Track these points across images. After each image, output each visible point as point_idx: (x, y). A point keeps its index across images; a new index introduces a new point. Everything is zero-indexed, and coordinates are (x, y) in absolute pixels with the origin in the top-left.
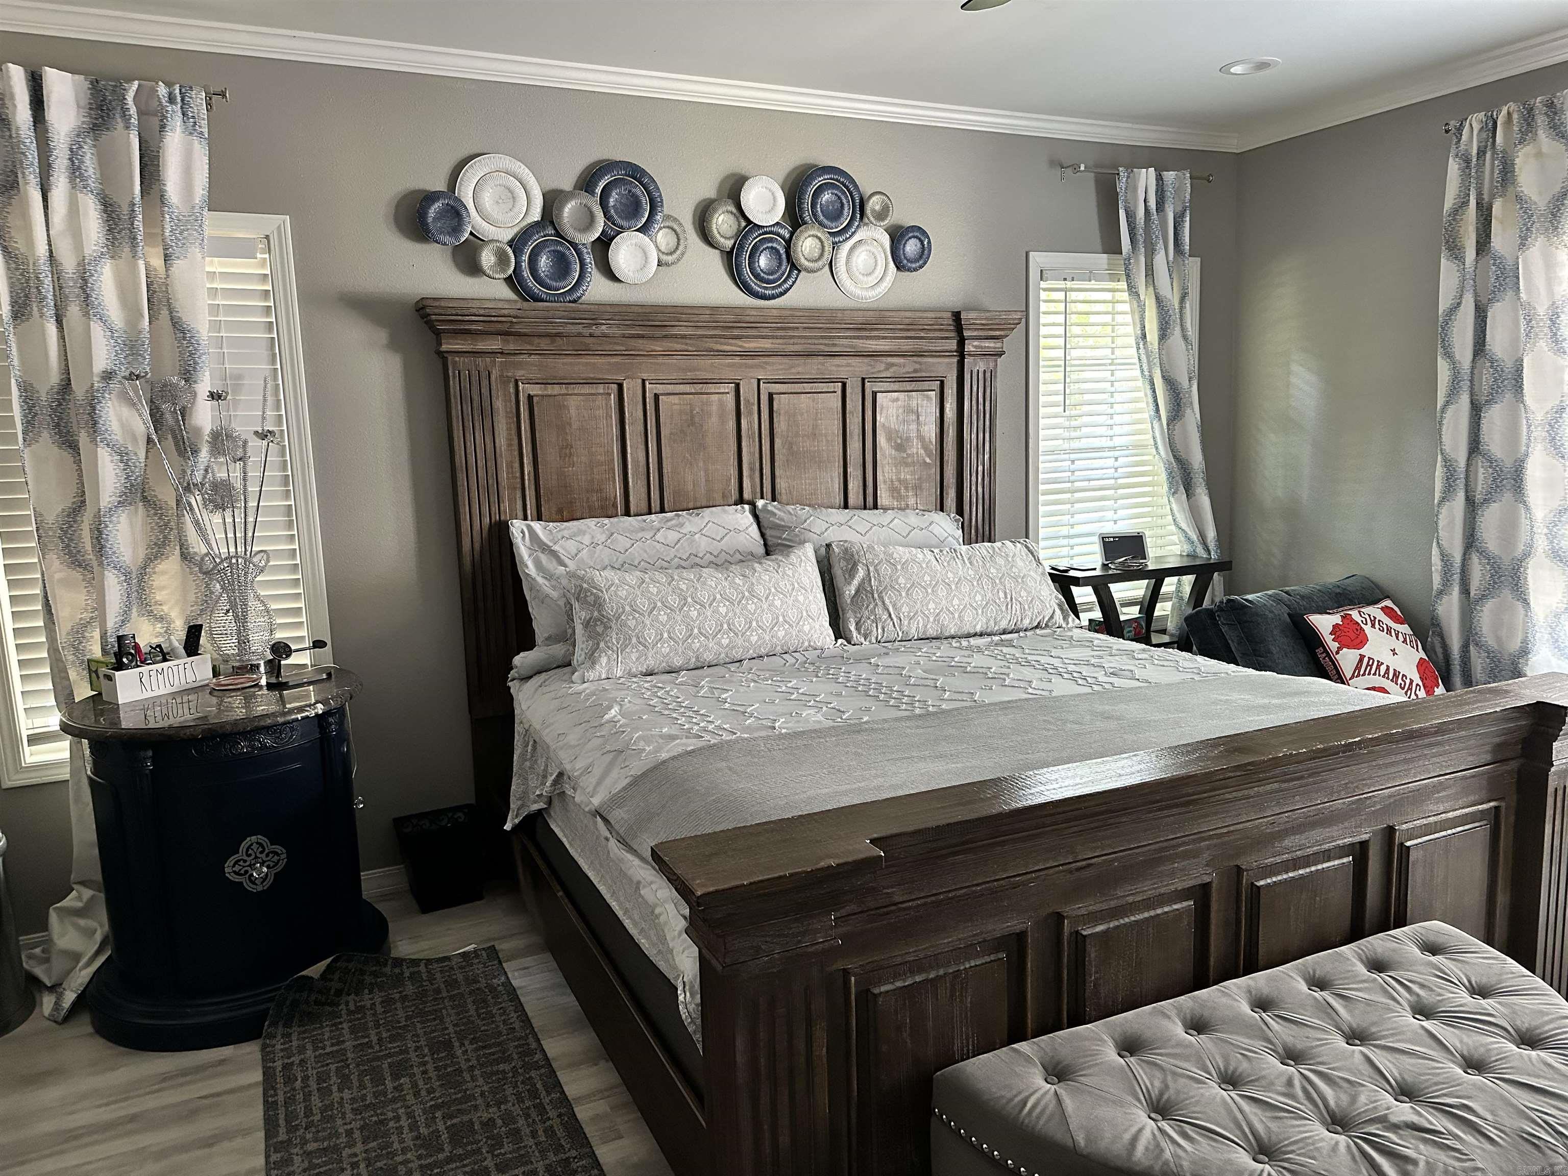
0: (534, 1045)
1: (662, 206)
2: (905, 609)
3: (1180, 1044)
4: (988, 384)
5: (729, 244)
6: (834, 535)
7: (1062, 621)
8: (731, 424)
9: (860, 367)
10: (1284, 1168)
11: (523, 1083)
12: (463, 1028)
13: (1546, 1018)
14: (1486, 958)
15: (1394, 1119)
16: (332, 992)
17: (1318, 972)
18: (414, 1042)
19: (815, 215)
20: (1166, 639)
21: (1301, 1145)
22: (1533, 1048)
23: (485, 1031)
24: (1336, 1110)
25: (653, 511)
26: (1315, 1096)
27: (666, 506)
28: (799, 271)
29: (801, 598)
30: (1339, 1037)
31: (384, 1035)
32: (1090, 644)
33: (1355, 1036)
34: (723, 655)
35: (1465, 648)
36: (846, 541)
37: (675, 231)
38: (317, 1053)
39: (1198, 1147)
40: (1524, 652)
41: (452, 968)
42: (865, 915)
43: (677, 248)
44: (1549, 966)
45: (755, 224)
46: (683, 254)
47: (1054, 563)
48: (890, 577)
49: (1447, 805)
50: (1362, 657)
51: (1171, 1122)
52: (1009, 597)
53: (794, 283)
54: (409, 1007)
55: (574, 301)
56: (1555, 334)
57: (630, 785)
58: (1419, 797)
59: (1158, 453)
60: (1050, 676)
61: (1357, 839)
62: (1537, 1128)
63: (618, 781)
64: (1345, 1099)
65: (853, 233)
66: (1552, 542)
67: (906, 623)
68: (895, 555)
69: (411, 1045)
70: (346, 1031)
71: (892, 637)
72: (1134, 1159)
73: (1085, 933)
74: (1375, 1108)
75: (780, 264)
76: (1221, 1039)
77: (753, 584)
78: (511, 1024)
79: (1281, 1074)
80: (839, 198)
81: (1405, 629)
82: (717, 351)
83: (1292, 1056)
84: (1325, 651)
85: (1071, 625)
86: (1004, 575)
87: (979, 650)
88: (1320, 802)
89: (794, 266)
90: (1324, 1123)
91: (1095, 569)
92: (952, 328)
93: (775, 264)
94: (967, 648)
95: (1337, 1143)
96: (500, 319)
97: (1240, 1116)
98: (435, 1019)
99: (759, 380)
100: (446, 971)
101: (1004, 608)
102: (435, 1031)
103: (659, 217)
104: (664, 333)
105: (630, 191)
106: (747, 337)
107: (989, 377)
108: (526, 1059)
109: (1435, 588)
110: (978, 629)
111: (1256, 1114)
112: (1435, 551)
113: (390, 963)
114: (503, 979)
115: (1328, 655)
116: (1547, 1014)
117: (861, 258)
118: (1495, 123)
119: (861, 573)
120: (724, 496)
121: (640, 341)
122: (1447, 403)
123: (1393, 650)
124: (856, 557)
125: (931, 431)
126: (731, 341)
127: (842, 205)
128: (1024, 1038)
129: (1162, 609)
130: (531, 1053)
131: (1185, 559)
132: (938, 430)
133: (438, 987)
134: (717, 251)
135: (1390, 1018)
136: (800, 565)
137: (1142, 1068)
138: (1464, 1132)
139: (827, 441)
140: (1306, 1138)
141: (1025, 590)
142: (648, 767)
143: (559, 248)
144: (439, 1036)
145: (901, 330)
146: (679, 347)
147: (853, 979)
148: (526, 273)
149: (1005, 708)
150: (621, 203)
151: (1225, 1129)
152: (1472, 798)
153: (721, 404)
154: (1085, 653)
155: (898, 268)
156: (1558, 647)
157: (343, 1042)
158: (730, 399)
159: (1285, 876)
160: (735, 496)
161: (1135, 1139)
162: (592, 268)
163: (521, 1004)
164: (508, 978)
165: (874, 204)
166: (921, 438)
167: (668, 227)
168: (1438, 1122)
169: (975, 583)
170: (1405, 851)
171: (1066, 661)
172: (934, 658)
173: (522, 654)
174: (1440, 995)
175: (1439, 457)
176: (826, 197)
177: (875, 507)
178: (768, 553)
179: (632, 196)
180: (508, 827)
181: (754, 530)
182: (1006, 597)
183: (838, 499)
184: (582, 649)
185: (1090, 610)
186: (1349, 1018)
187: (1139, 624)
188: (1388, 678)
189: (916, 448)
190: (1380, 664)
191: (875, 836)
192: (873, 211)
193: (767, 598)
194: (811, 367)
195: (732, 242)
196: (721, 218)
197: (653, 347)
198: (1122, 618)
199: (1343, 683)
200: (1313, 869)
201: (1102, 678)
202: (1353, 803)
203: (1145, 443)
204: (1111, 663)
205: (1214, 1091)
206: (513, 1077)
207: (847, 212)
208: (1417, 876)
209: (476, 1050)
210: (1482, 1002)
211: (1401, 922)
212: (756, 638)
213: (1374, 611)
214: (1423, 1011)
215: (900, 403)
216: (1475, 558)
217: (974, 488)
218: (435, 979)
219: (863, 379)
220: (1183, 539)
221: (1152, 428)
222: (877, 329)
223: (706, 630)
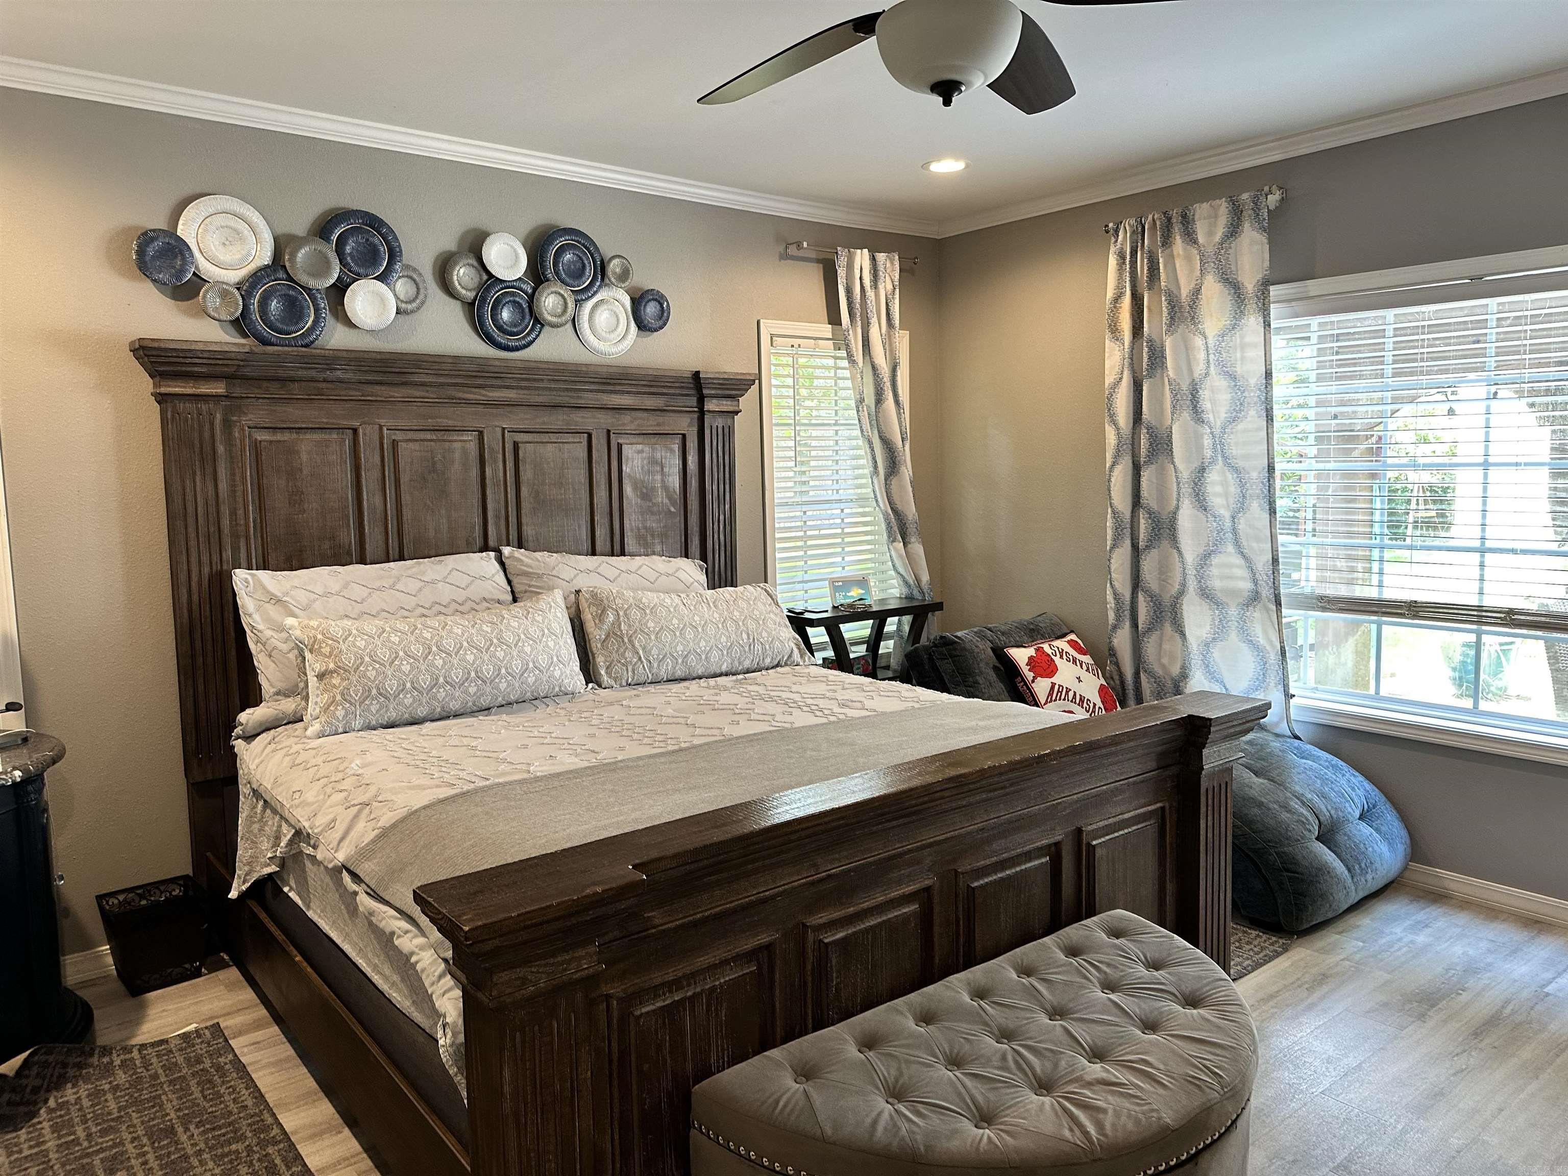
0: (270, 1120)
1: (401, 256)
2: (655, 651)
3: (912, 1035)
4: (727, 439)
5: (470, 295)
6: (584, 583)
7: (799, 660)
8: (474, 472)
9: (605, 420)
10: (1001, 1130)
11: (259, 1160)
12: (187, 1112)
13: (1205, 982)
14: (1157, 937)
15: (1088, 1078)
16: (28, 1090)
17: (1025, 961)
18: (130, 1133)
19: (557, 273)
20: (890, 674)
21: (1014, 1109)
22: (1195, 1008)
23: (212, 1112)
24: (1042, 1076)
25: (391, 558)
26: (1025, 1066)
27: (406, 553)
28: (543, 325)
29: (551, 644)
30: (1043, 1015)
31: (94, 1130)
32: (824, 679)
33: (1057, 1013)
34: (470, 704)
35: (1137, 675)
36: (595, 587)
37: (414, 281)
38: (12, 1158)
39: (930, 1122)
40: (1184, 676)
41: (171, 1051)
42: (626, 940)
43: (416, 297)
44: (1209, 943)
45: (497, 279)
46: (423, 303)
47: (790, 605)
48: (639, 622)
49: (1123, 808)
50: (1053, 685)
51: (905, 1104)
52: (751, 638)
53: (537, 336)
54: (122, 1097)
55: (306, 346)
56: (1196, 406)
57: (379, 837)
58: (1099, 801)
59: (878, 505)
60: (790, 710)
61: (1052, 841)
62: (1196, 1071)
63: (364, 832)
64: (1048, 1065)
65: (595, 293)
66: (1200, 582)
67: (655, 665)
68: (644, 600)
69: (127, 1136)
70: (47, 1131)
71: (642, 680)
72: (875, 1139)
73: (826, 941)
74: (1073, 1070)
75: (523, 318)
76: (946, 1028)
77: (501, 630)
78: (243, 1101)
79: (997, 1050)
80: (581, 258)
81: (1087, 659)
82: (459, 399)
83: (1006, 1035)
84: (1023, 680)
85: (807, 662)
86: (746, 617)
87: (726, 689)
88: (1020, 809)
89: (537, 321)
90: (1032, 1088)
91: (827, 611)
92: (692, 386)
93: (518, 316)
94: (714, 688)
95: (1043, 1103)
96: (226, 362)
97: (963, 1091)
98: (153, 1107)
99: (504, 429)
100: (164, 1055)
101: (747, 649)
102: (153, 1119)
103: (397, 267)
104: (404, 380)
105: (367, 240)
106: (492, 386)
107: (728, 433)
108: (262, 1136)
109: (1110, 623)
110: (724, 668)
111: (976, 1088)
112: (1109, 591)
113: (97, 1052)
114: (231, 1057)
115: (1026, 684)
116: (1206, 978)
117: (603, 317)
118: (1143, 228)
119: (611, 618)
120: (468, 543)
121: (378, 387)
122: (1114, 464)
123: (1079, 678)
124: (605, 602)
125: (675, 481)
126: (473, 390)
127: (584, 266)
128: (774, 1047)
129: (886, 647)
130: (267, 1129)
131: (904, 601)
132: (682, 481)
133: (156, 1073)
134: (458, 302)
135: (1083, 995)
136: (550, 611)
137: (881, 1061)
138: (1142, 1082)
139: (574, 488)
140: (1018, 1102)
141: (766, 631)
142: (397, 818)
143: (291, 292)
144: (158, 1124)
145: (644, 385)
146: (418, 394)
147: (615, 1002)
148: (256, 316)
149: (752, 741)
150: (357, 250)
151: (951, 1103)
152: (1142, 801)
153: (465, 452)
154: (821, 688)
155: (639, 328)
156: (1209, 672)
157: (44, 1142)
158: (473, 447)
159: (995, 877)
160: (479, 542)
161: (875, 1122)
162: (326, 313)
163: (253, 1081)
164: (236, 1055)
165: (614, 267)
166: (665, 488)
167: (407, 276)
168: (1120, 1075)
169: (720, 626)
170: (1092, 849)
171: (806, 696)
172: (684, 698)
173: (248, 711)
174: (1122, 971)
175: (1109, 510)
176: (568, 257)
177: (623, 553)
178: (515, 600)
179: (369, 245)
180: (233, 894)
181: (501, 579)
182: (749, 638)
183: (586, 545)
184: (316, 703)
185: (824, 649)
186: (1050, 997)
187: (867, 661)
188: (1075, 703)
189: (661, 498)
190: (1068, 690)
191: (637, 861)
192: (614, 273)
193: (516, 645)
194: (557, 420)
195: (474, 294)
196: (462, 271)
197: (392, 394)
198: (852, 656)
199: (1038, 706)
200: (1018, 869)
201: (837, 710)
202: (1048, 808)
203: (867, 496)
204: (842, 695)
205: (941, 1073)
206: (248, 1156)
207: (589, 272)
208: (1102, 871)
209: (204, 1133)
210: (1155, 973)
211: (1091, 913)
212: (505, 685)
213: (1062, 644)
214: (1109, 986)
215: (644, 455)
216: (1141, 597)
217: (716, 536)
218: (151, 1064)
219: (609, 431)
220: (901, 583)
221: (872, 482)
222: (620, 384)
223: (452, 678)
